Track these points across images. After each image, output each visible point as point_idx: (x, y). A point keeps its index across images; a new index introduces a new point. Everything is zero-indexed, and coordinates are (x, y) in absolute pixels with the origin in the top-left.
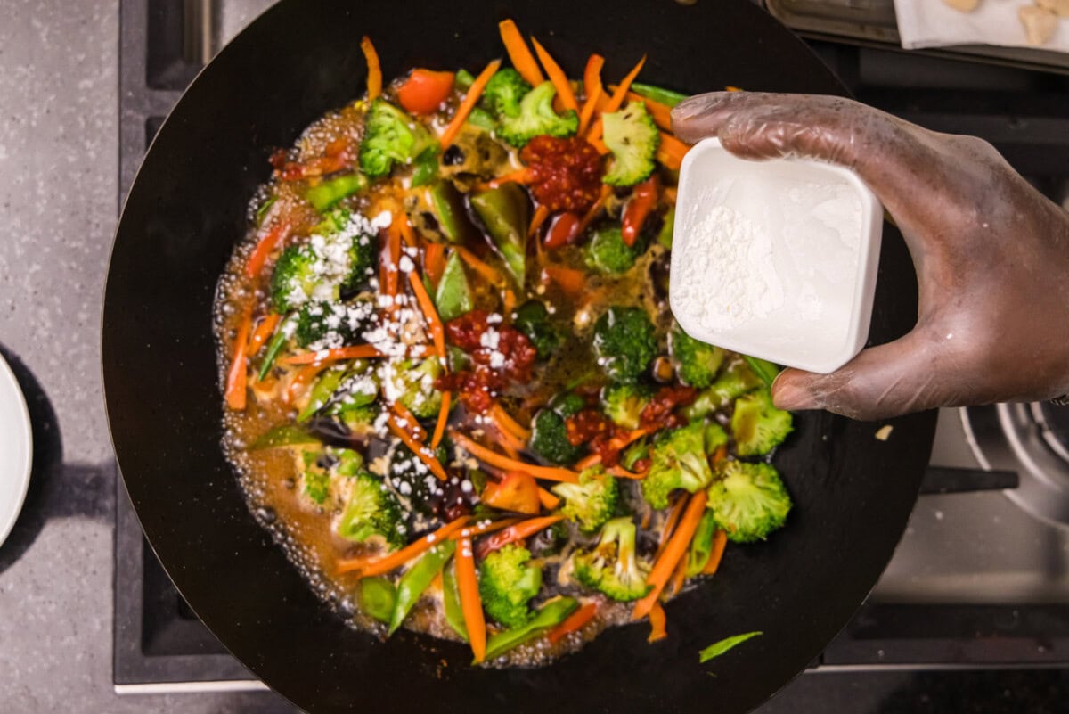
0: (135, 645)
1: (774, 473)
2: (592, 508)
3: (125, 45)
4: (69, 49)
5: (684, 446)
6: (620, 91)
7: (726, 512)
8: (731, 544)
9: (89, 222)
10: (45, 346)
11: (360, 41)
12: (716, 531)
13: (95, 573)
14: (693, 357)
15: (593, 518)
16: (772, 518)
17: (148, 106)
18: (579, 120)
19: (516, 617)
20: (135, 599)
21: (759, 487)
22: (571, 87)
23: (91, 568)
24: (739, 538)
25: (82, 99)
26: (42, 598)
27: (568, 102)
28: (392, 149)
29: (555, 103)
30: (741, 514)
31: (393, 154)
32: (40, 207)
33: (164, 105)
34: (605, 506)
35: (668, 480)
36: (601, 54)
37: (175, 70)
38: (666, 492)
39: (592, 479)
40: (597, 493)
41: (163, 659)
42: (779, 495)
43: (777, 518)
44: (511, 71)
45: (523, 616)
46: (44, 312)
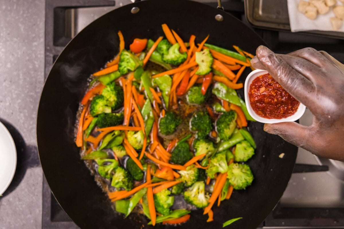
0: (48, 218)
1: (248, 168)
2: (191, 179)
3: (47, 33)
4: (30, 33)
5: (219, 159)
6: (201, 46)
7: (233, 180)
8: (234, 190)
9: (36, 87)
10: (22, 125)
11: (118, 32)
12: (229, 185)
13: (37, 195)
14: (223, 131)
15: (191, 181)
16: (247, 182)
17: (54, 51)
18: (187, 55)
19: (166, 212)
20: (49, 204)
21: (244, 173)
22: (185, 45)
23: (36, 194)
24: (237, 188)
25: (34, 49)
26: (21, 203)
27: (184, 49)
28: (128, 66)
29: (180, 50)
30: (237, 181)
31: (129, 68)
32: (21, 82)
33: (58, 51)
34: (194, 178)
35: (214, 170)
36: (194, 35)
37: (62, 40)
38: (214, 173)
39: (190, 169)
40: (192, 174)
41: (57, 223)
42: (250, 175)
43: (249, 182)
44: (166, 40)
45: (168, 212)
46: (22, 115)
